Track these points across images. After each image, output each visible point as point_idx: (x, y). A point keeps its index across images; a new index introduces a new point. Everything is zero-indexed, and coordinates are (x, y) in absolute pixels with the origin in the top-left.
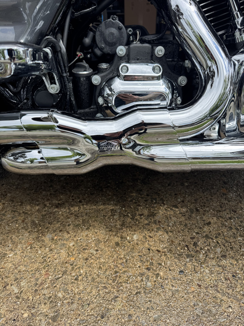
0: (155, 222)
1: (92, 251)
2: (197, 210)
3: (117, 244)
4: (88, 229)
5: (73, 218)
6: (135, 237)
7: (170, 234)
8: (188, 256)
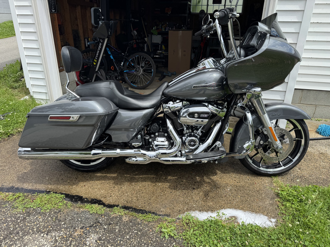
0: (166, 181)
1: (147, 187)
2: (180, 178)
3: (154, 186)
4: (145, 182)
5: (140, 179)
6: (159, 184)
7: (170, 184)
8: (174, 189)
